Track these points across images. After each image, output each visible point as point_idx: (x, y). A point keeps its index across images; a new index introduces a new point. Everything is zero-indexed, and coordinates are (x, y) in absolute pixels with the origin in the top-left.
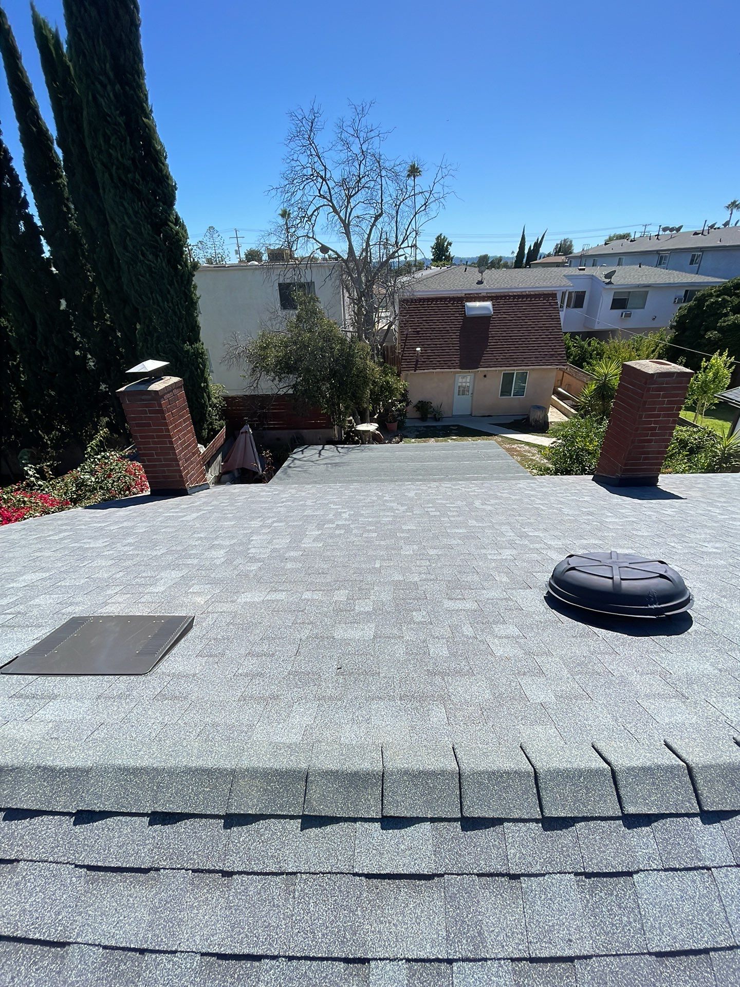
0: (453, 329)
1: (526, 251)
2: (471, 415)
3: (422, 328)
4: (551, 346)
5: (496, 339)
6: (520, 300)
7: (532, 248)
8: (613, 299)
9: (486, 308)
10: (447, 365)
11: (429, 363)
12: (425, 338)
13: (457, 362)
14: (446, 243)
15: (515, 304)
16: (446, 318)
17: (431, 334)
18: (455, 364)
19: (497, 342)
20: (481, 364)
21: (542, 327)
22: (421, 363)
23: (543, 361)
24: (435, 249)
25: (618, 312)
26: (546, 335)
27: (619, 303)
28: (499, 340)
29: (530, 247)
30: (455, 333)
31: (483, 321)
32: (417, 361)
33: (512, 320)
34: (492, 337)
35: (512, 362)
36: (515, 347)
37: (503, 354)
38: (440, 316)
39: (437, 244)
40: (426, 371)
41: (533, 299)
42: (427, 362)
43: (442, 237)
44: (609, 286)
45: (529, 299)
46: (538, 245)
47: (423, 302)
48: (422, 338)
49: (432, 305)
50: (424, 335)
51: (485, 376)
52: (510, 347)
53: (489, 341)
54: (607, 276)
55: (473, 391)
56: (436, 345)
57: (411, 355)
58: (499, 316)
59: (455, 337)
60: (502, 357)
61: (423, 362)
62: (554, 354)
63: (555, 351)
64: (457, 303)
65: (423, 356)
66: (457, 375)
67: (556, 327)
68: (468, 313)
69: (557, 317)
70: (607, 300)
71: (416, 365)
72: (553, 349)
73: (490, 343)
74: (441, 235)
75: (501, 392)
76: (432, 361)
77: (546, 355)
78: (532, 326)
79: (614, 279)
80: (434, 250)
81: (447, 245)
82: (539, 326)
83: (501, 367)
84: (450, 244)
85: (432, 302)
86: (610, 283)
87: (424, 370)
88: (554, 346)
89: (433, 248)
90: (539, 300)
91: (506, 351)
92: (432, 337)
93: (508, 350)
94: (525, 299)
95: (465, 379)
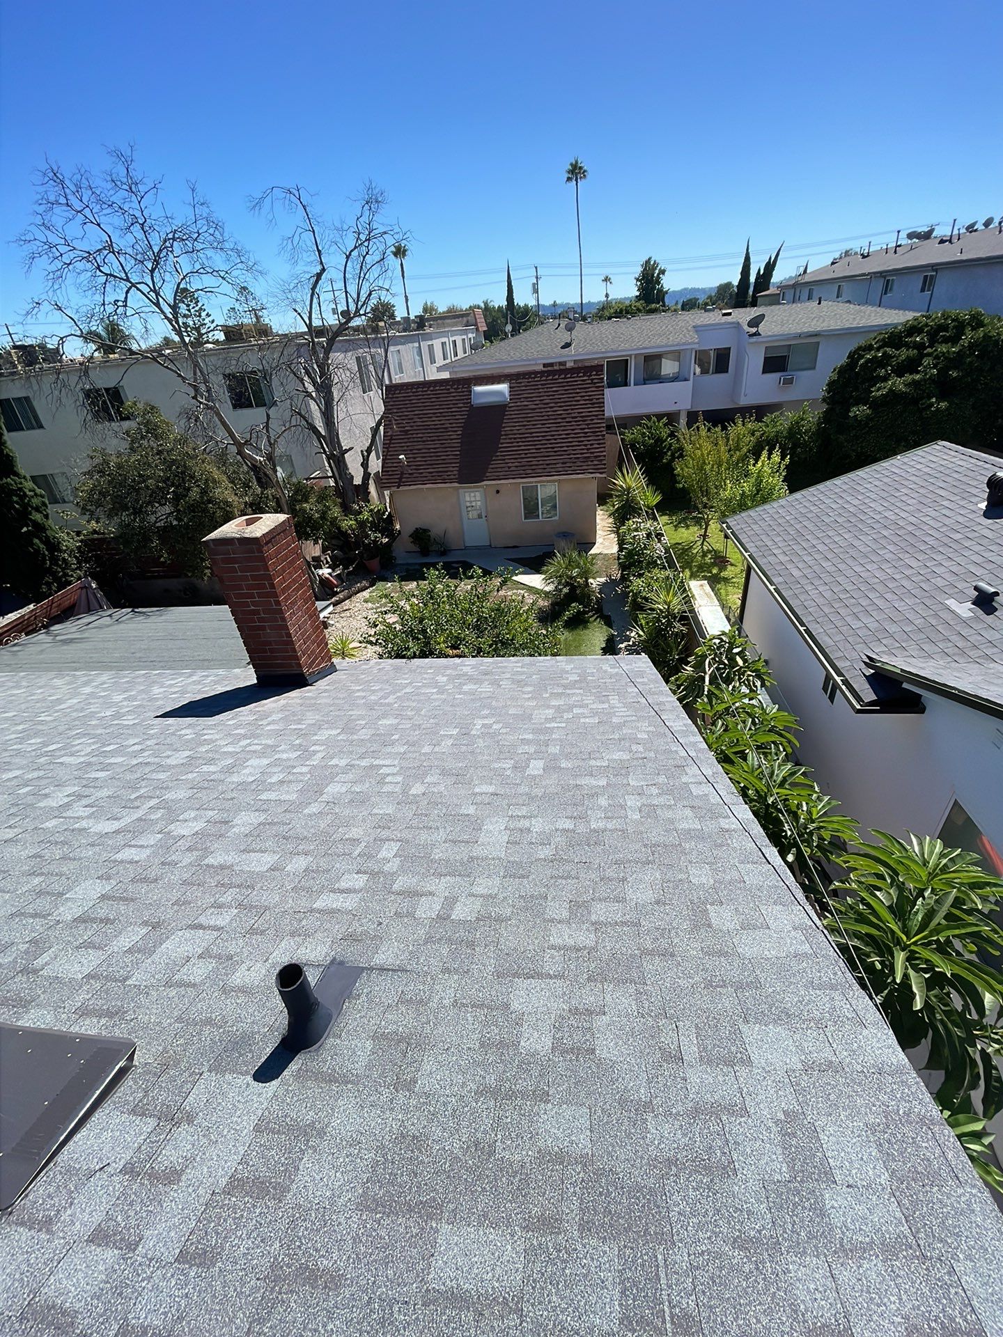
0: (454, 425)
1: (752, 279)
2: (490, 546)
3: (412, 426)
4: (585, 445)
5: (511, 439)
6: (551, 378)
7: (762, 272)
8: (765, 358)
9: (500, 393)
10: (440, 477)
11: (418, 475)
12: (415, 440)
13: (455, 473)
14: (657, 271)
15: (542, 385)
16: (446, 410)
17: (423, 433)
18: (452, 477)
19: (512, 443)
20: (488, 474)
21: (576, 417)
22: (407, 476)
23: (573, 468)
24: (640, 281)
25: (774, 377)
26: (581, 429)
27: (775, 363)
28: (515, 438)
29: (759, 270)
30: (456, 431)
31: (496, 411)
32: (402, 473)
33: (535, 409)
34: (505, 435)
35: (530, 471)
36: (537, 449)
37: (519, 460)
38: (438, 407)
39: (642, 272)
40: (412, 487)
41: (569, 376)
42: (415, 475)
43: (652, 263)
44: (754, 339)
45: (563, 376)
46: (770, 267)
47: (417, 388)
48: (411, 440)
49: (429, 392)
50: (414, 436)
51: (498, 492)
52: (529, 450)
53: (502, 441)
54: (751, 324)
55: (487, 512)
56: (429, 449)
57: (395, 465)
58: (519, 404)
59: (455, 437)
60: (516, 464)
61: (410, 474)
62: (589, 457)
63: (591, 453)
64: (463, 388)
65: (410, 466)
66: (460, 491)
67: (596, 415)
68: (476, 401)
69: (601, 400)
70: (755, 360)
71: (400, 479)
72: (588, 449)
73: (502, 444)
74: (650, 259)
75: (525, 514)
76: (422, 473)
77: (578, 458)
78: (563, 416)
79: (762, 328)
80: (639, 283)
81: (658, 274)
82: (573, 415)
83: (513, 478)
84: (663, 272)
85: (429, 388)
86: (757, 334)
87: (410, 485)
88: (591, 445)
89: (637, 280)
90: (577, 377)
91: (523, 456)
92: (424, 439)
93: (526, 454)
94: (557, 377)
95: (473, 497)
